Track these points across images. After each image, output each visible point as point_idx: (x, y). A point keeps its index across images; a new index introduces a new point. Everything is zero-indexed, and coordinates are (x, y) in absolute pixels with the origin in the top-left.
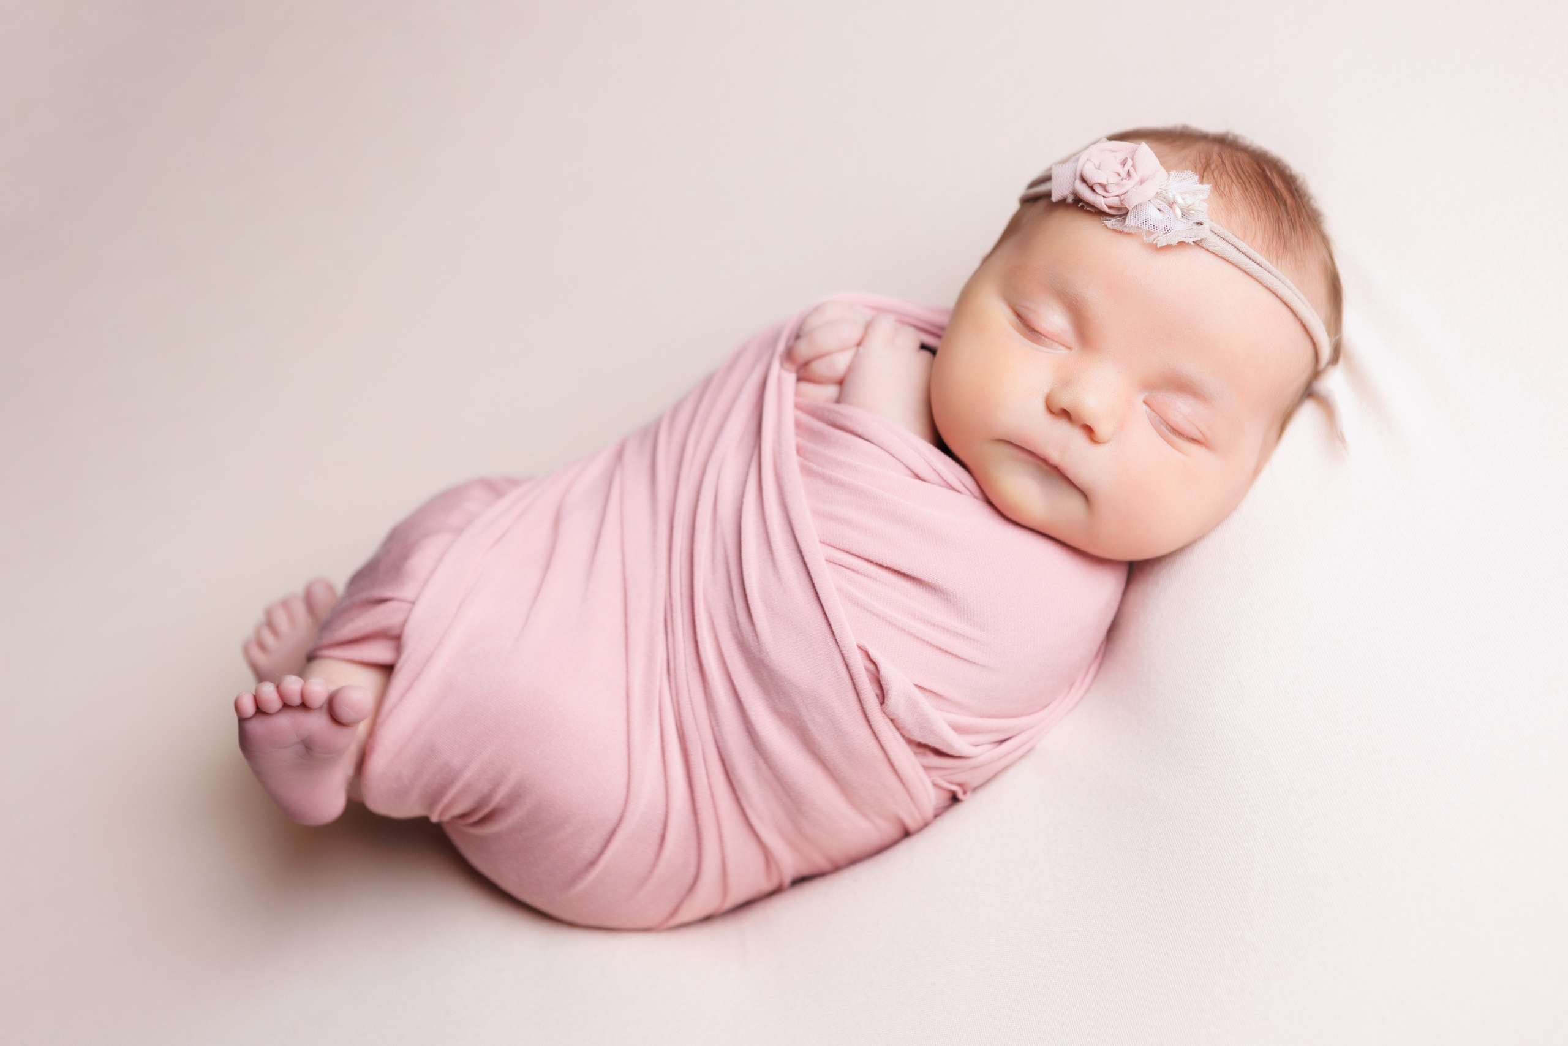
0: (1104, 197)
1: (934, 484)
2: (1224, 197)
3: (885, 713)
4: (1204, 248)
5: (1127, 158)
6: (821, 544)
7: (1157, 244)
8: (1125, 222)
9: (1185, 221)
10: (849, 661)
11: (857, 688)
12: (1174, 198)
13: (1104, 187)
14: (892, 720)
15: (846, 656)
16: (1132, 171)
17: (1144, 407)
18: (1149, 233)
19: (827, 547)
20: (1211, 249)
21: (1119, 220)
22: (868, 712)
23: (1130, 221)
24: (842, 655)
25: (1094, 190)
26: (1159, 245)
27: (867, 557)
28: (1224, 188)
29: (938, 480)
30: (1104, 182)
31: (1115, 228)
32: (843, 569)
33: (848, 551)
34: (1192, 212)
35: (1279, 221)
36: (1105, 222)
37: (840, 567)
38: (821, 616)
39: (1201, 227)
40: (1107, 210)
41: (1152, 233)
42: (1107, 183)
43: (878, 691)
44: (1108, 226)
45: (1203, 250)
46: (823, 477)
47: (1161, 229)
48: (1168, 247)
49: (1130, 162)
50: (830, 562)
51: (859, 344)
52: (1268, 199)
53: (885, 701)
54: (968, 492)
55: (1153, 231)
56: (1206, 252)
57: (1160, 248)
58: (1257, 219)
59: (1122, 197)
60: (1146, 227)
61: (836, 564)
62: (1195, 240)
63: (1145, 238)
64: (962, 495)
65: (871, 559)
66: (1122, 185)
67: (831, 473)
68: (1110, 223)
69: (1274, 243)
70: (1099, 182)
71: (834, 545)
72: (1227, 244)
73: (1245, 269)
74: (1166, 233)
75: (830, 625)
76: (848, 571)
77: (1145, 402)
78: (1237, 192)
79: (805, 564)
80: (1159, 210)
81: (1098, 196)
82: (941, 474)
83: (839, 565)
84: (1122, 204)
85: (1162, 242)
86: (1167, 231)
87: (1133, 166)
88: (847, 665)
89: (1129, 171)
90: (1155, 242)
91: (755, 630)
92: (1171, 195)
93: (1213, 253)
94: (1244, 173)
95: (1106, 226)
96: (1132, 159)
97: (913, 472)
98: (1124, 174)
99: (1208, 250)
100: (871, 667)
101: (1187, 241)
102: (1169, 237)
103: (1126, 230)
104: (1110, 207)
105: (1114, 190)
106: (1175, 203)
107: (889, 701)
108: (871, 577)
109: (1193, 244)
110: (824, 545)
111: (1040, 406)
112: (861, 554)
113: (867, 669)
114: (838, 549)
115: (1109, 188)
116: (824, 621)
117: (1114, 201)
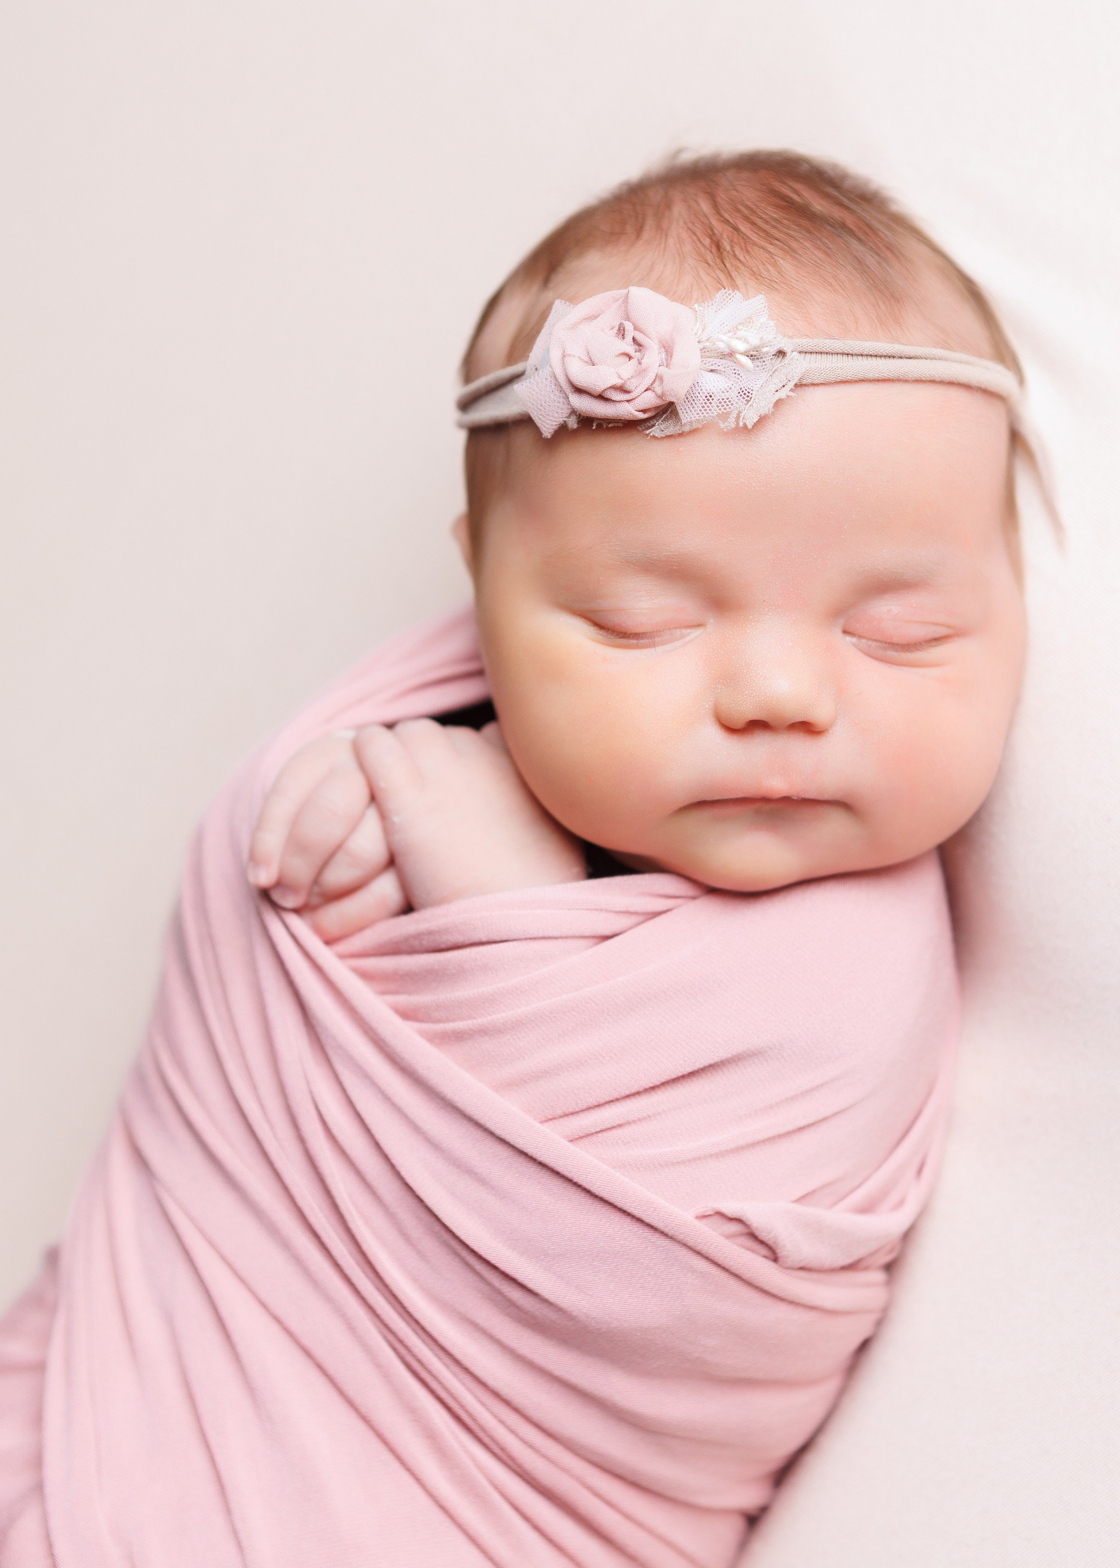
0: (628, 401)
1: (631, 928)
2: (776, 286)
3: (788, 1268)
4: (805, 385)
5: (621, 325)
6: (546, 1124)
7: (745, 424)
8: (680, 420)
9: (759, 364)
10: (697, 1248)
11: (734, 1271)
12: (729, 346)
13: (622, 389)
14: (802, 1269)
15: (690, 1244)
16: (640, 337)
17: (848, 639)
18: (724, 416)
19: (561, 1120)
20: (816, 382)
21: (667, 417)
22: (766, 1288)
23: (688, 416)
24: (690, 1248)
25: (607, 400)
26: (750, 426)
27: (627, 1092)
28: (768, 271)
29: (634, 919)
30: (617, 382)
31: (669, 434)
32: (605, 1134)
33: (596, 1104)
34: (765, 350)
35: (861, 266)
36: (648, 432)
37: (600, 1135)
38: (617, 1217)
39: (787, 360)
40: (642, 416)
41: (729, 413)
42: (623, 381)
43: (764, 1251)
44: (656, 435)
45: (806, 388)
46: (484, 1032)
47: (736, 399)
48: (762, 420)
49: (628, 326)
50: (577, 1139)
51: (373, 798)
52: (830, 245)
53: (779, 1255)
54: (679, 901)
55: (728, 410)
56: (811, 389)
57: (753, 426)
58: (839, 289)
59: (659, 390)
60: (714, 411)
61: (592, 1134)
62: (791, 385)
63: (722, 426)
64: (675, 911)
65: (633, 1090)
66: (644, 370)
67: (489, 1018)
68: (655, 431)
69: (883, 306)
70: (609, 385)
71: (571, 1110)
72: (830, 357)
73: (876, 376)
74: (748, 401)
75: (639, 1220)
76: (614, 1131)
77: (846, 632)
78: (787, 265)
79: (542, 1165)
80: (712, 371)
81: (618, 405)
82: (631, 909)
83: (597, 1132)
84: (664, 400)
85: (750, 418)
86: (746, 395)
87: (636, 328)
88: (698, 1253)
89: (634, 339)
90: (741, 424)
91: (545, 1301)
92: (722, 345)
93: (822, 384)
94: (767, 222)
95: (654, 437)
96: (628, 319)
97: (593, 937)
98: (630, 349)
99: (813, 385)
100: (734, 1228)
101: (782, 394)
102: (755, 405)
103: (687, 429)
104: (644, 411)
105: (637, 386)
106: (733, 352)
107: (781, 1253)
108: (649, 1116)
109: (792, 394)
110: (555, 1121)
111: (713, 734)
112: (616, 1095)
113: (729, 1237)
114: (577, 1112)
115: (629, 386)
116: (627, 1220)
117: (649, 400)
